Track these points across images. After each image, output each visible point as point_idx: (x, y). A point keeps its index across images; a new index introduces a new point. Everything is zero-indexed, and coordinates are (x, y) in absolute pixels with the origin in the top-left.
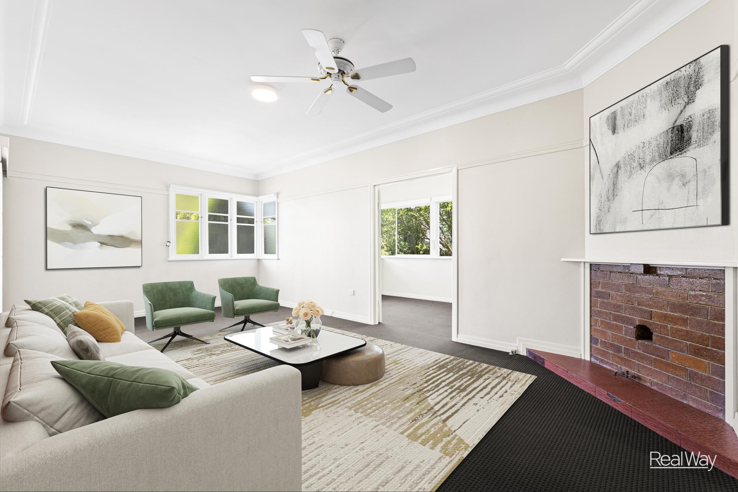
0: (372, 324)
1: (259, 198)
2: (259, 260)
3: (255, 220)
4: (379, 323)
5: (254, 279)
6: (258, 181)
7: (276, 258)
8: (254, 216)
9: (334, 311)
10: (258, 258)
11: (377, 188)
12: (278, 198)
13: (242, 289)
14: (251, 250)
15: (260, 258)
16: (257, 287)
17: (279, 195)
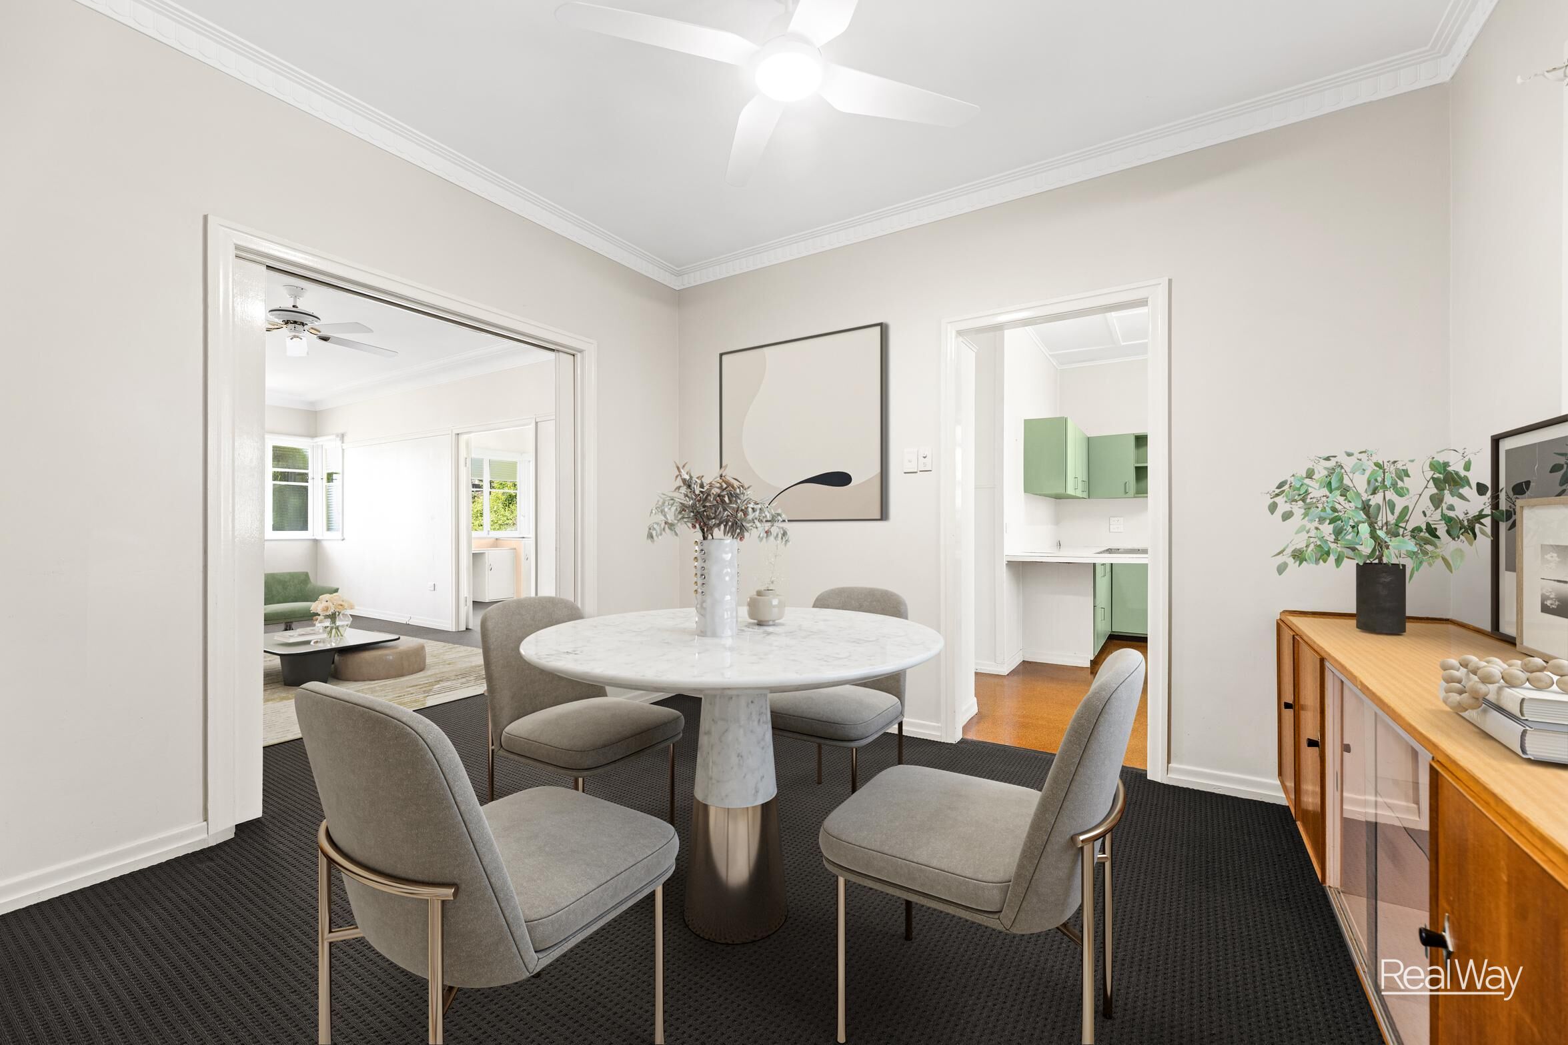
0: (454, 630)
1: (317, 439)
2: (316, 541)
3: (310, 476)
4: (467, 629)
5: (306, 574)
6: (316, 412)
7: (340, 537)
8: (308, 469)
9: (412, 616)
10: (313, 538)
11: (463, 439)
12: (343, 442)
13: (285, 588)
14: (302, 523)
15: (317, 538)
16: (309, 586)
17: (345, 438)
